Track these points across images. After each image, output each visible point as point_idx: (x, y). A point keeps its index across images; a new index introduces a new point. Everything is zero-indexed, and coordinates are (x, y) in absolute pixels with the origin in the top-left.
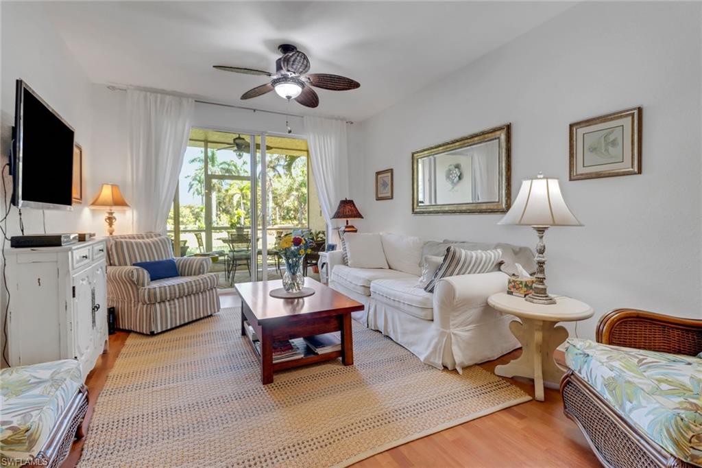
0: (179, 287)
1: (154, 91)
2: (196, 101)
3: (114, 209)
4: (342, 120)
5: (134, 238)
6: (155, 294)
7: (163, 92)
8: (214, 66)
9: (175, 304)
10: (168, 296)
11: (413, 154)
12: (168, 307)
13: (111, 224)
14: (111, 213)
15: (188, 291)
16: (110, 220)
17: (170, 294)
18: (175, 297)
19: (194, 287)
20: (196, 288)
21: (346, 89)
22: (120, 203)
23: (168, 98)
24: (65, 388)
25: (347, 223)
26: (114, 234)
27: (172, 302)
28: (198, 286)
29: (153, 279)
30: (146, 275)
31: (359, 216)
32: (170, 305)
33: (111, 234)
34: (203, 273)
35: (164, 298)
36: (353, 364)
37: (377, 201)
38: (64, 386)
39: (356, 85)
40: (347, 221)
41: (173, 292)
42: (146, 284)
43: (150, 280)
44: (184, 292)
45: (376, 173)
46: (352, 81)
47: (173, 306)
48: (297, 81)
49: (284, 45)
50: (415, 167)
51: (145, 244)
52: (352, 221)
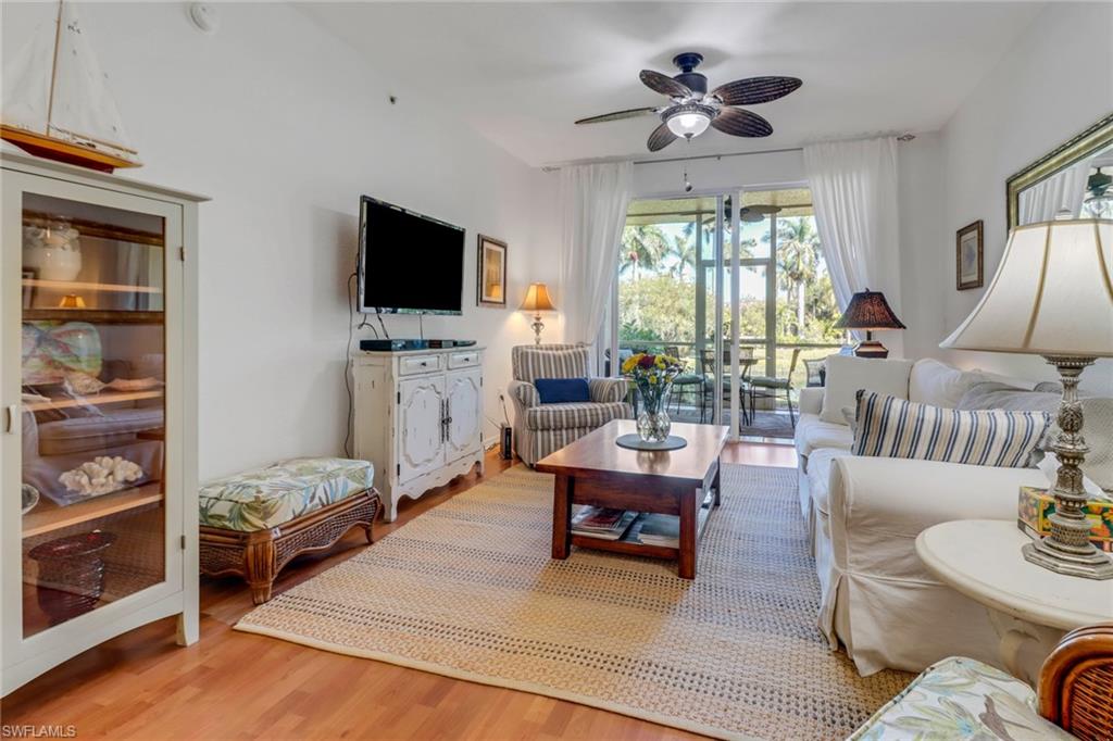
0: (567, 414)
1: (587, 162)
2: (635, 163)
3: (542, 313)
4: (885, 136)
5: (551, 349)
6: (535, 417)
7: (597, 161)
8: (577, 123)
9: (561, 435)
10: (552, 424)
11: (1008, 184)
12: (552, 438)
13: (538, 331)
14: (538, 319)
15: (580, 423)
16: (538, 326)
17: (555, 421)
18: (562, 426)
19: (589, 418)
20: (592, 419)
21: (781, 95)
22: (543, 306)
23: (602, 167)
24: (334, 484)
25: (869, 338)
26: (541, 343)
27: (558, 432)
28: (595, 417)
29: (543, 401)
30: (535, 394)
31: (893, 322)
32: (555, 435)
33: (538, 343)
34: (614, 401)
35: (558, 424)
36: (693, 578)
37: (959, 292)
38: (333, 481)
39: (796, 84)
40: (869, 334)
41: (558, 419)
42: (534, 404)
43: (539, 401)
44: (574, 423)
45: (959, 232)
46: (782, 79)
47: (558, 437)
48: (696, 107)
49: (679, 56)
50: (1013, 211)
51: (554, 356)
52: (880, 334)
